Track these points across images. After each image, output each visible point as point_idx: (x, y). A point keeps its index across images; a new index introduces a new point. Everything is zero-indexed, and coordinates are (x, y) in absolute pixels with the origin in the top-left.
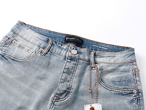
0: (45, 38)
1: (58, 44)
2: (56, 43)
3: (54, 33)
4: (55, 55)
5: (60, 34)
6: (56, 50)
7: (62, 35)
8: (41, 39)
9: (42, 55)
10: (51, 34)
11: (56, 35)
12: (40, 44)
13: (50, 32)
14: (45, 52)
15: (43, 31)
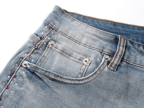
0: (110, 36)
1: (137, 47)
2: (132, 45)
3: (123, 25)
4: (136, 69)
5: (134, 27)
6: (135, 57)
7: (138, 29)
8: (101, 38)
9: (112, 69)
10: (118, 28)
11: (128, 30)
12: (103, 48)
13: (115, 24)
14: (115, 62)
15: (101, 23)
